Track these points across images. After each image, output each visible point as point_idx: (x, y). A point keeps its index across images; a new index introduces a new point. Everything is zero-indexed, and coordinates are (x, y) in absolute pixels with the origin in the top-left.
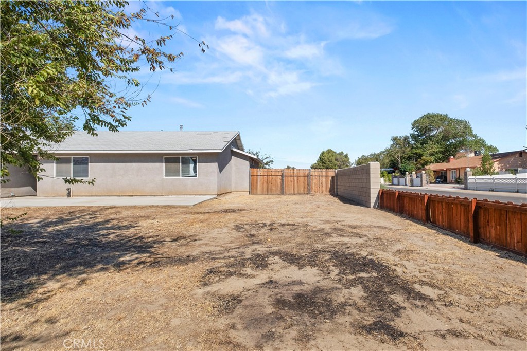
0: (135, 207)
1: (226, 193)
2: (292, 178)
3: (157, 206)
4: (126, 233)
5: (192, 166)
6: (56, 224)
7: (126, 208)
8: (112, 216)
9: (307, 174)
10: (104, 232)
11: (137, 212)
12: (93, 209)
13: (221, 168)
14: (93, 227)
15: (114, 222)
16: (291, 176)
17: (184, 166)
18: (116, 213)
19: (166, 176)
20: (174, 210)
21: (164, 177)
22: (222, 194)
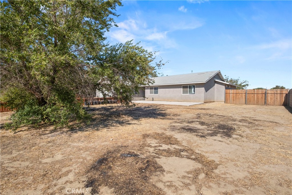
0: (169, 105)
1: (210, 102)
2: (253, 95)
3: (176, 105)
4: (162, 112)
5: (193, 89)
6: (147, 108)
7: (166, 105)
8: (161, 107)
9: (264, 92)
10: (157, 111)
11: (169, 107)
12: (157, 105)
13: (207, 90)
14: (155, 110)
15: (161, 109)
16: (252, 94)
17: (190, 89)
18: (163, 106)
19: (183, 93)
20: (181, 107)
21: (182, 94)
22: (207, 102)
